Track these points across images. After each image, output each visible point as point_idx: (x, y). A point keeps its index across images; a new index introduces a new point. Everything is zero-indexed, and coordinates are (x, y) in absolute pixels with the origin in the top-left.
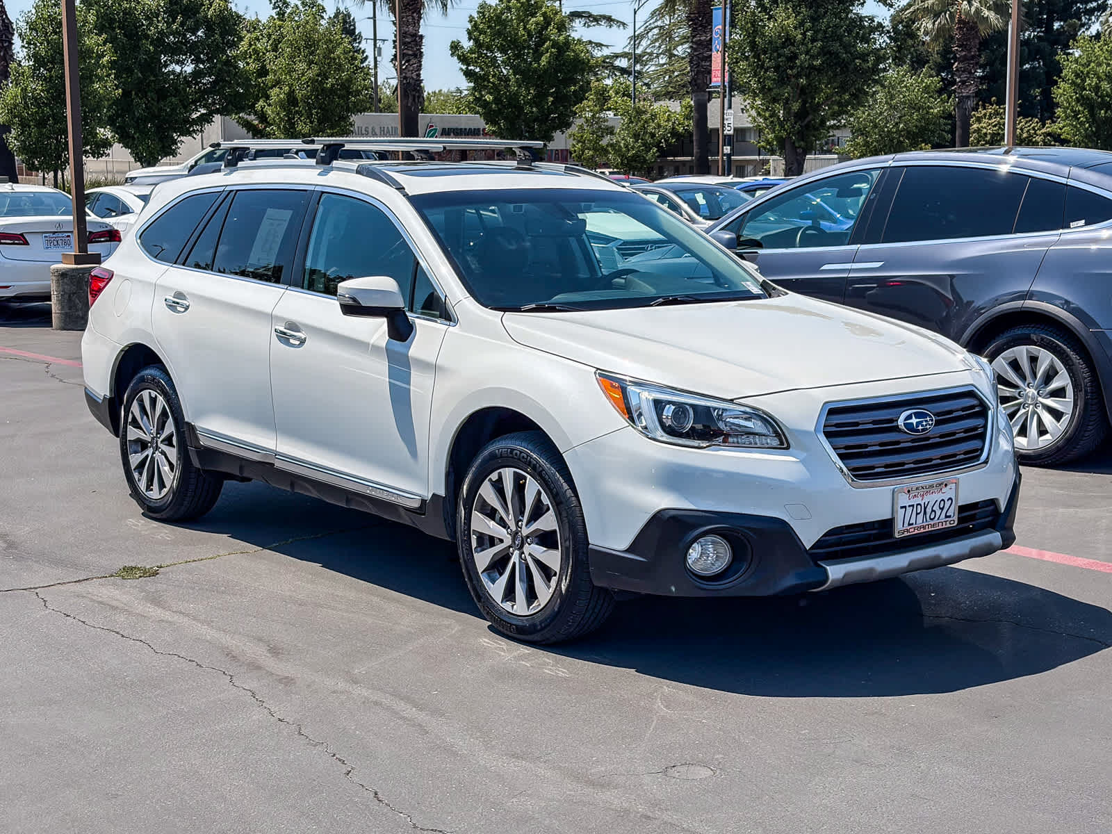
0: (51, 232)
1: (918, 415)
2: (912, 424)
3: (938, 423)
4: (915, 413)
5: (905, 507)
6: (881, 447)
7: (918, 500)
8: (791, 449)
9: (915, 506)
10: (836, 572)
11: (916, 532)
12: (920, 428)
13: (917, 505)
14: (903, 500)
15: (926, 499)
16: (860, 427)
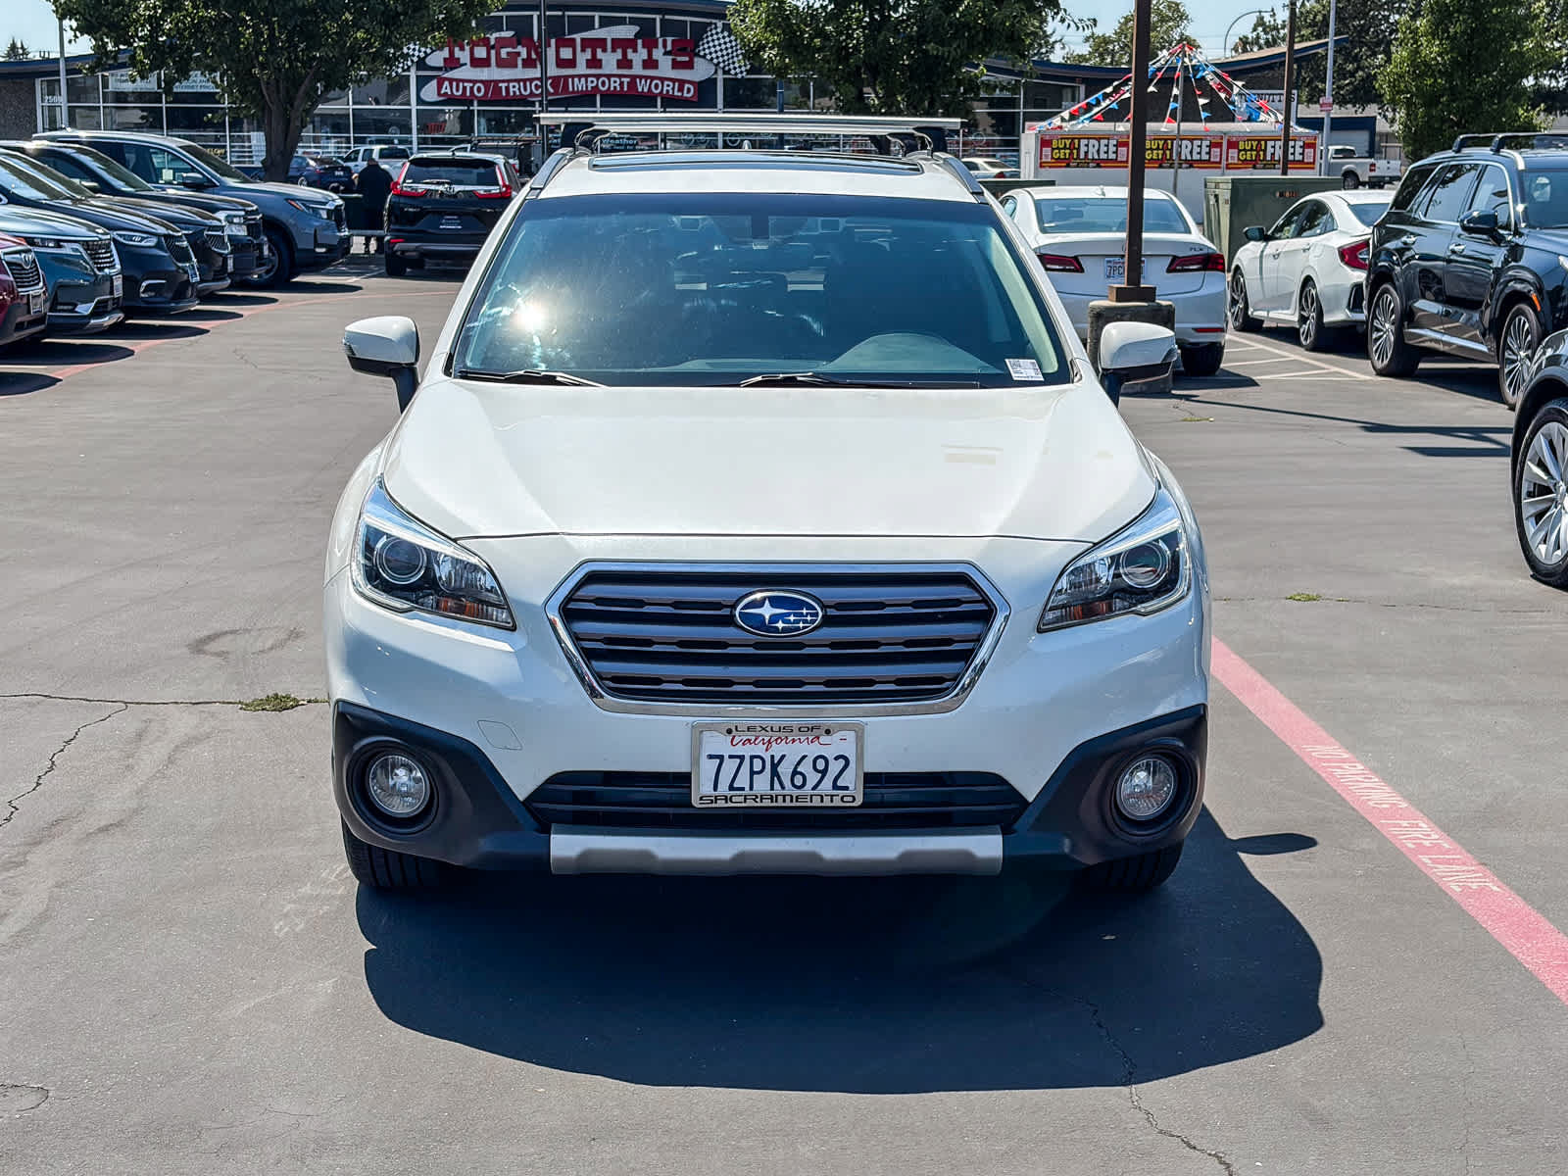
0: (1116, 256)
1: (775, 602)
2: (762, 616)
3: (828, 621)
4: (770, 599)
5: (721, 758)
6: (681, 647)
7: (759, 749)
8: (515, 633)
9: (747, 761)
10: (566, 846)
11: (750, 803)
12: (780, 625)
13: (752, 757)
14: (717, 743)
15: (777, 750)
16: (646, 609)
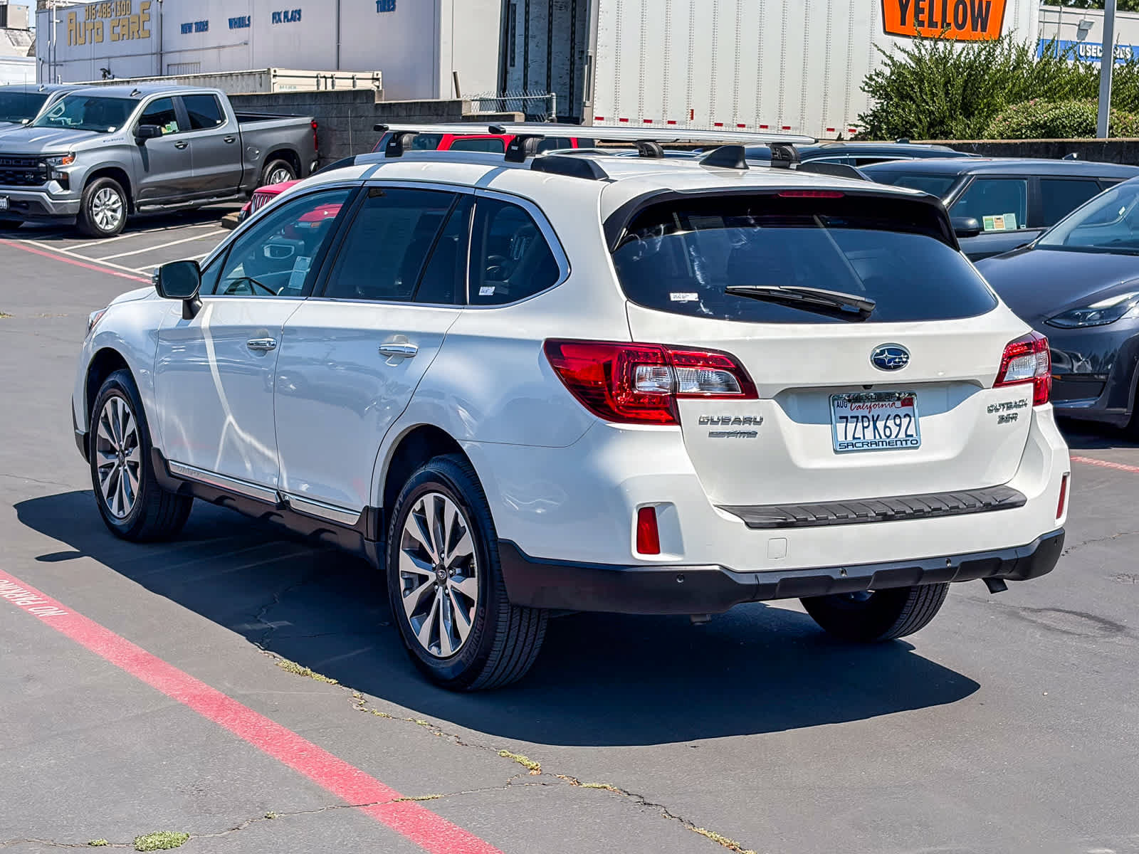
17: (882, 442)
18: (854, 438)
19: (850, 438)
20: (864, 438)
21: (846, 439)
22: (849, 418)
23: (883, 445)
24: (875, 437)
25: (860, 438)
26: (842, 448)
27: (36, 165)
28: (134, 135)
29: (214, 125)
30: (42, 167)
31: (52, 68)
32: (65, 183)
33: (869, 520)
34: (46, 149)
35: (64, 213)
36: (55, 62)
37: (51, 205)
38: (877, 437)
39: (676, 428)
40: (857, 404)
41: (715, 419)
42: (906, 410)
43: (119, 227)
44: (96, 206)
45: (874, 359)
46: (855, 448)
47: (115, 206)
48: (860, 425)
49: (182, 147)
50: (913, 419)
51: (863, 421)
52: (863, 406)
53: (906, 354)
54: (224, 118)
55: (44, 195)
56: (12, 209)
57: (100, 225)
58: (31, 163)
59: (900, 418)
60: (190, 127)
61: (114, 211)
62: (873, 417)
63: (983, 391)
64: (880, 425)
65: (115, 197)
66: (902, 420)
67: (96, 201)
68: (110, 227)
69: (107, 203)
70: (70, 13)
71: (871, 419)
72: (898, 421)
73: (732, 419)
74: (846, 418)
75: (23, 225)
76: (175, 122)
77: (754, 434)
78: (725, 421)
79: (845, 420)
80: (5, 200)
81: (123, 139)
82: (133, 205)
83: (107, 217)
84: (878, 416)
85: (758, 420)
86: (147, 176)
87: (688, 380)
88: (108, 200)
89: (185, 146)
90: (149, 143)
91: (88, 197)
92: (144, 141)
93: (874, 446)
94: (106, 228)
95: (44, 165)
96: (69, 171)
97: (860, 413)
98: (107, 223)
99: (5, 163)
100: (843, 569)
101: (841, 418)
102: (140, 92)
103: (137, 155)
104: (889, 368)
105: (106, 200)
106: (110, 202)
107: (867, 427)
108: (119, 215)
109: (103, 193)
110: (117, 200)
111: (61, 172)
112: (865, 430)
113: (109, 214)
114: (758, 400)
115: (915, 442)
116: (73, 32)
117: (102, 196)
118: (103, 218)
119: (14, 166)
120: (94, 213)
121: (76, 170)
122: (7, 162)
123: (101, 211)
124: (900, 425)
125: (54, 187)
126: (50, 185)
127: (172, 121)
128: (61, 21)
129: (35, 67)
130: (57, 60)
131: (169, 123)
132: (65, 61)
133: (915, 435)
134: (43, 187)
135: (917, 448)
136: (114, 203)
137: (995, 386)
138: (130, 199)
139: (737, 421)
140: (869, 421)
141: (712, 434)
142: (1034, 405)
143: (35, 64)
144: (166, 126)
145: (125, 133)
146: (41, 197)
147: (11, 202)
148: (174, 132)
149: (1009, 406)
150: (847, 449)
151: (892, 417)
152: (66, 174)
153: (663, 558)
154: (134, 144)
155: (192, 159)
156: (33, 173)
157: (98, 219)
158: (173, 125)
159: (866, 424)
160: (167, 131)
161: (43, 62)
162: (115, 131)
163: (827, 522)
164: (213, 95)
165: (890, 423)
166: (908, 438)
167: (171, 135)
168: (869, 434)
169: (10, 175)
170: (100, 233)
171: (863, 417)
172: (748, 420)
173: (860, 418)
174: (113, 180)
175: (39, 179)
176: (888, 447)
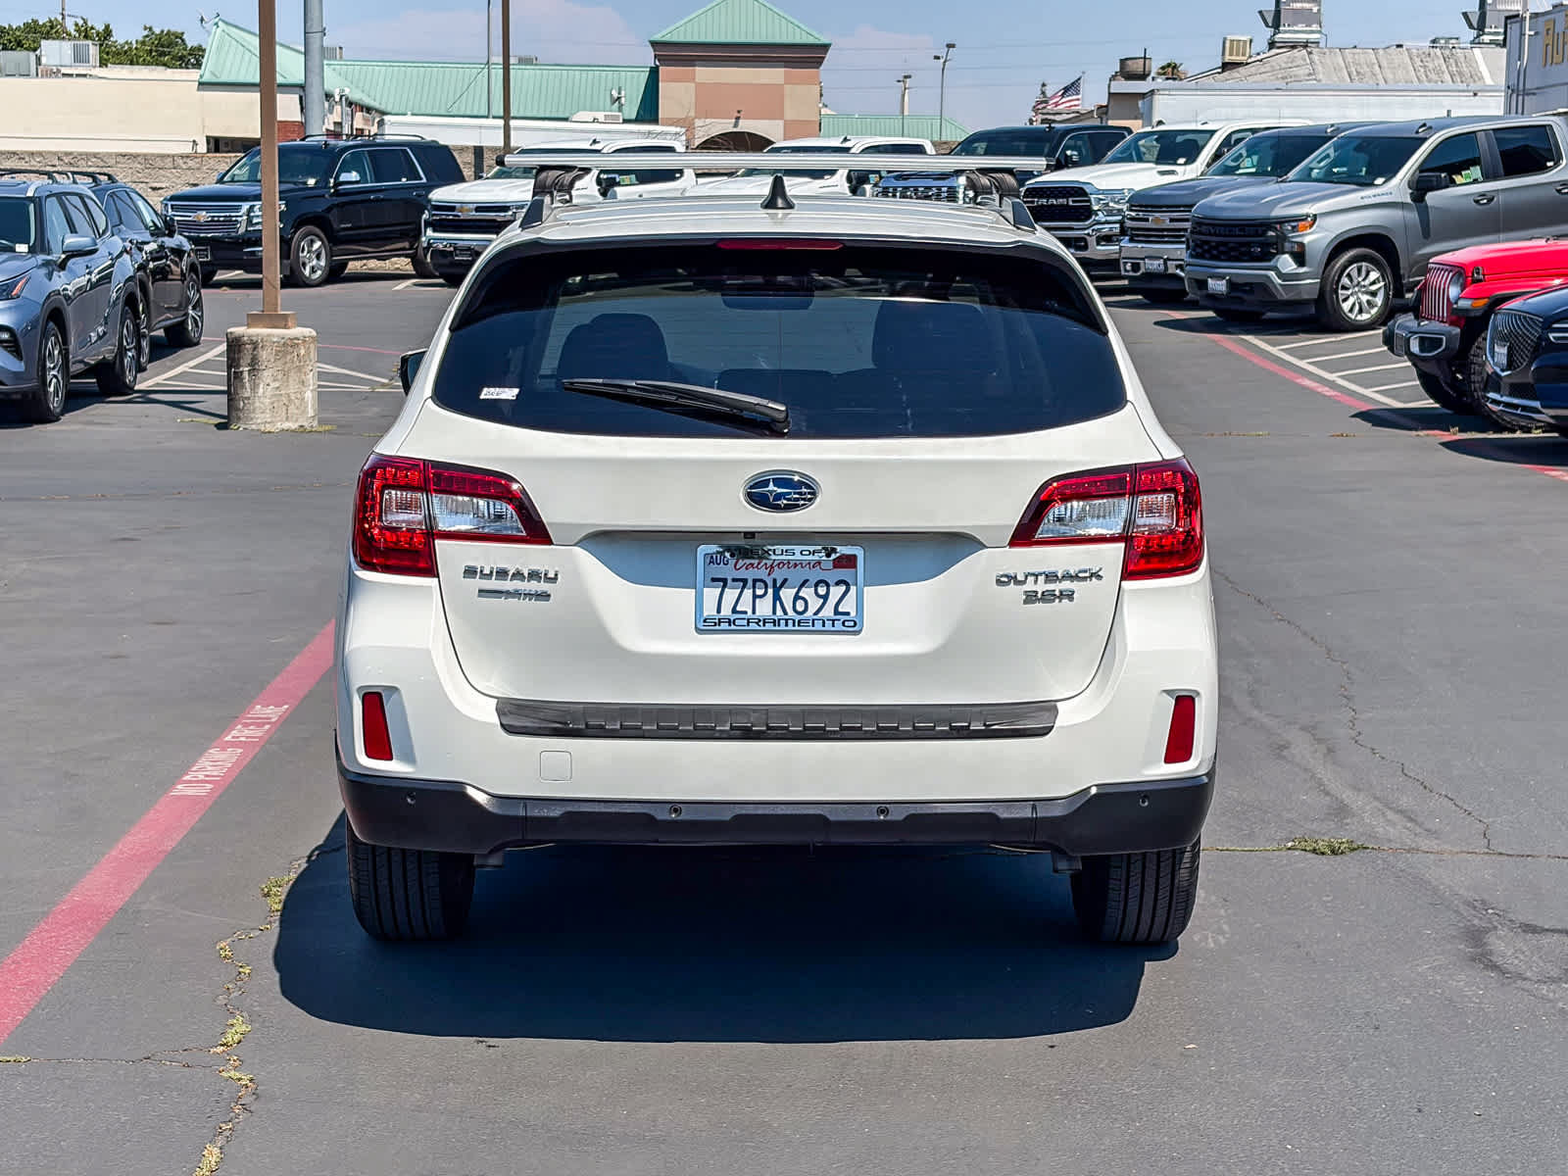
17: (787, 620)
18: (734, 611)
19: (726, 611)
20: (754, 612)
21: (719, 611)
22: (729, 581)
23: (787, 625)
24: (774, 612)
25: (746, 613)
26: (708, 626)
27: (1264, 233)
28: (1410, 188)
29: (1543, 169)
30: (1272, 236)
31: (1520, 98)
32: (1300, 258)
33: (717, 735)
34: (1278, 212)
35: (1297, 298)
36: (1524, 90)
37: (1278, 287)
38: (779, 612)
39: (432, 582)
40: (748, 561)
41: (487, 571)
42: (844, 573)
43: (1379, 315)
44: (1344, 288)
45: (748, 493)
46: (733, 627)
47: (1374, 288)
48: (748, 593)
49: (1485, 201)
50: (853, 589)
51: (754, 587)
52: (759, 564)
53: (808, 486)
54: (1560, 157)
55: (1272, 274)
56: (1233, 294)
57: (1350, 315)
58: (1257, 231)
59: (828, 585)
60: (1502, 171)
61: (1374, 294)
62: (775, 581)
63: (986, 550)
64: (787, 594)
65: (1374, 275)
66: (832, 589)
67: (1345, 280)
68: (1365, 317)
69: (1363, 283)
70: (1548, 21)
71: (770, 584)
72: (822, 591)
73: (511, 573)
74: (725, 581)
75: (1264, 317)
76: (1478, 168)
77: (544, 596)
78: (502, 574)
79: (722, 584)
80: (1224, 281)
81: (1391, 193)
82: (1402, 285)
83: (1360, 304)
84: (785, 580)
85: (551, 575)
86: (1424, 245)
87: (450, 513)
88: (1364, 280)
89: (1490, 200)
90: (1432, 198)
91: (1333, 273)
92: (1425, 194)
93: (770, 626)
94: (1359, 318)
95: (1273, 234)
96: (1306, 240)
97: (750, 575)
98: (1361, 311)
99: (1227, 233)
100: (675, 806)
101: (714, 580)
102: (1430, 128)
103: (1413, 216)
104: (777, 508)
105: (1360, 279)
106: (1367, 282)
107: (761, 597)
108: (1379, 300)
109: (1356, 270)
110: (1378, 279)
111: (1297, 243)
112: (757, 600)
113: (1365, 298)
114: (552, 546)
115: (852, 624)
116: (1550, 47)
117: (1354, 274)
118: (1354, 304)
119: (1239, 236)
120: (1341, 298)
121: (1317, 238)
122: (1230, 231)
123: (1352, 294)
124: (825, 597)
125: (1286, 263)
126: (1281, 260)
127: (1473, 166)
128: (1536, 33)
129: (1503, 98)
130: (1527, 87)
131: (1468, 169)
132: (1537, 88)
133: (853, 614)
134: (1272, 263)
135: (858, 632)
136: (1373, 283)
137: (1013, 543)
138: (1397, 277)
139: (518, 575)
140: (766, 587)
141: (482, 592)
142: (1123, 578)
143: (1503, 94)
144: (1463, 173)
145: (1397, 186)
146: (1268, 277)
147: (1232, 285)
148: (1475, 181)
149: (1051, 577)
150: (717, 627)
151: (813, 581)
152: (1302, 245)
153: (394, 767)
154: (1409, 200)
155: (1501, 218)
156: (1261, 244)
157: (1346, 306)
158: (1475, 172)
159: (759, 592)
160: (1464, 181)
161: (1513, 90)
162: (1384, 183)
163: (639, 733)
164: (1544, 126)
165: (807, 593)
166: (838, 617)
167: (1467, 188)
168: (764, 608)
169: (1233, 249)
170: (1347, 325)
171: (755, 581)
172: (534, 575)
173: (750, 583)
174: (1371, 251)
175: (1266, 255)
176: (797, 628)
